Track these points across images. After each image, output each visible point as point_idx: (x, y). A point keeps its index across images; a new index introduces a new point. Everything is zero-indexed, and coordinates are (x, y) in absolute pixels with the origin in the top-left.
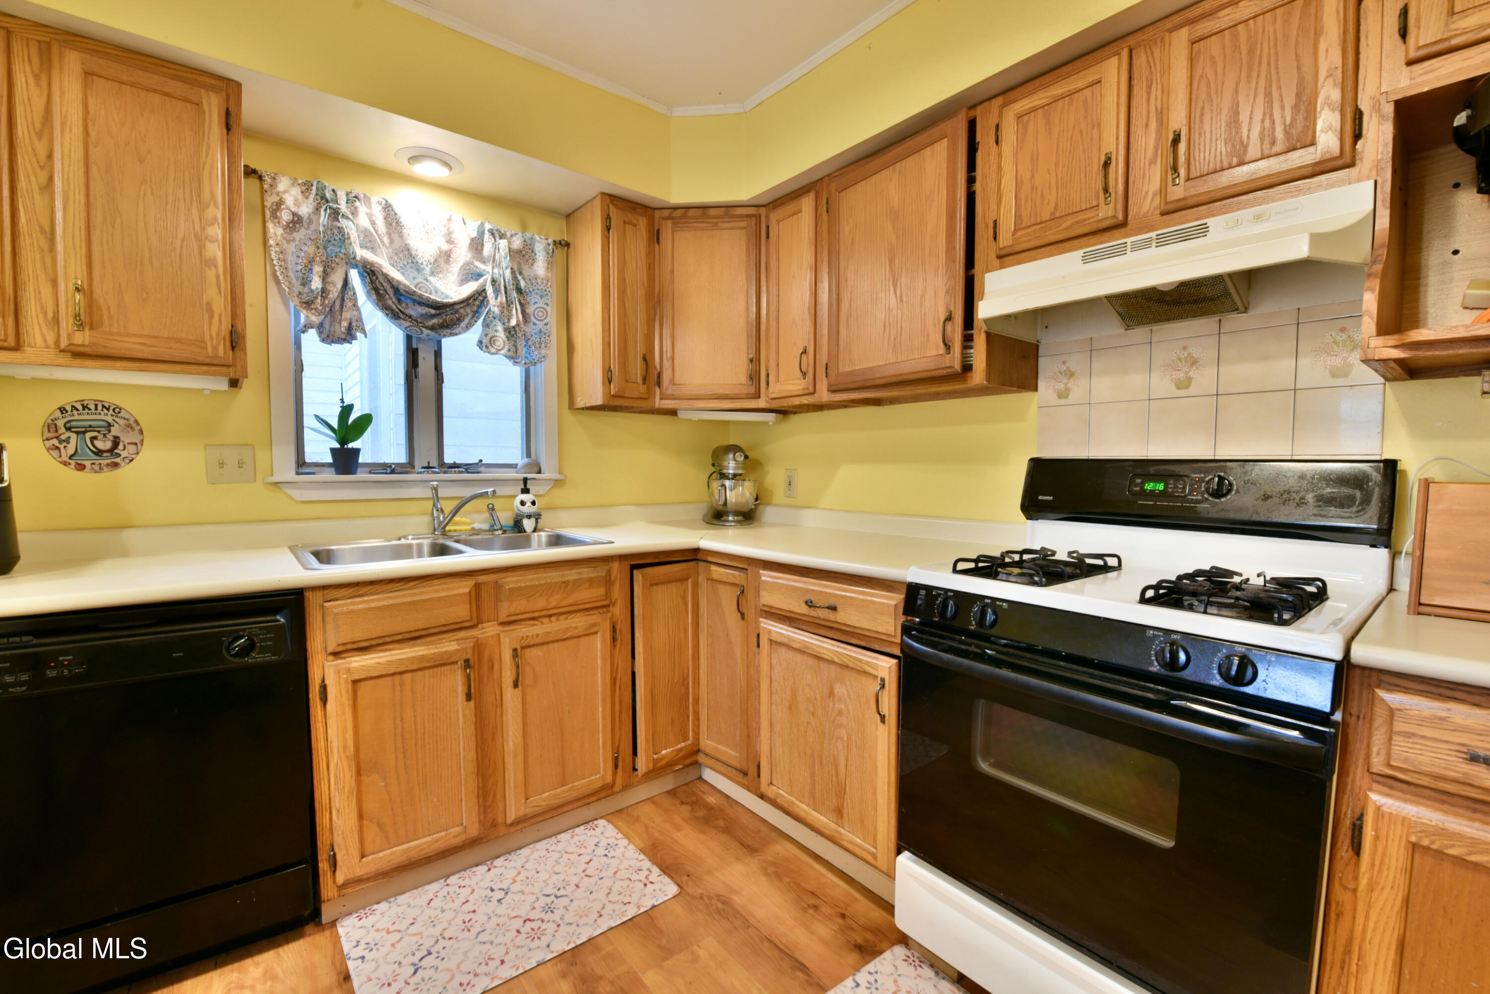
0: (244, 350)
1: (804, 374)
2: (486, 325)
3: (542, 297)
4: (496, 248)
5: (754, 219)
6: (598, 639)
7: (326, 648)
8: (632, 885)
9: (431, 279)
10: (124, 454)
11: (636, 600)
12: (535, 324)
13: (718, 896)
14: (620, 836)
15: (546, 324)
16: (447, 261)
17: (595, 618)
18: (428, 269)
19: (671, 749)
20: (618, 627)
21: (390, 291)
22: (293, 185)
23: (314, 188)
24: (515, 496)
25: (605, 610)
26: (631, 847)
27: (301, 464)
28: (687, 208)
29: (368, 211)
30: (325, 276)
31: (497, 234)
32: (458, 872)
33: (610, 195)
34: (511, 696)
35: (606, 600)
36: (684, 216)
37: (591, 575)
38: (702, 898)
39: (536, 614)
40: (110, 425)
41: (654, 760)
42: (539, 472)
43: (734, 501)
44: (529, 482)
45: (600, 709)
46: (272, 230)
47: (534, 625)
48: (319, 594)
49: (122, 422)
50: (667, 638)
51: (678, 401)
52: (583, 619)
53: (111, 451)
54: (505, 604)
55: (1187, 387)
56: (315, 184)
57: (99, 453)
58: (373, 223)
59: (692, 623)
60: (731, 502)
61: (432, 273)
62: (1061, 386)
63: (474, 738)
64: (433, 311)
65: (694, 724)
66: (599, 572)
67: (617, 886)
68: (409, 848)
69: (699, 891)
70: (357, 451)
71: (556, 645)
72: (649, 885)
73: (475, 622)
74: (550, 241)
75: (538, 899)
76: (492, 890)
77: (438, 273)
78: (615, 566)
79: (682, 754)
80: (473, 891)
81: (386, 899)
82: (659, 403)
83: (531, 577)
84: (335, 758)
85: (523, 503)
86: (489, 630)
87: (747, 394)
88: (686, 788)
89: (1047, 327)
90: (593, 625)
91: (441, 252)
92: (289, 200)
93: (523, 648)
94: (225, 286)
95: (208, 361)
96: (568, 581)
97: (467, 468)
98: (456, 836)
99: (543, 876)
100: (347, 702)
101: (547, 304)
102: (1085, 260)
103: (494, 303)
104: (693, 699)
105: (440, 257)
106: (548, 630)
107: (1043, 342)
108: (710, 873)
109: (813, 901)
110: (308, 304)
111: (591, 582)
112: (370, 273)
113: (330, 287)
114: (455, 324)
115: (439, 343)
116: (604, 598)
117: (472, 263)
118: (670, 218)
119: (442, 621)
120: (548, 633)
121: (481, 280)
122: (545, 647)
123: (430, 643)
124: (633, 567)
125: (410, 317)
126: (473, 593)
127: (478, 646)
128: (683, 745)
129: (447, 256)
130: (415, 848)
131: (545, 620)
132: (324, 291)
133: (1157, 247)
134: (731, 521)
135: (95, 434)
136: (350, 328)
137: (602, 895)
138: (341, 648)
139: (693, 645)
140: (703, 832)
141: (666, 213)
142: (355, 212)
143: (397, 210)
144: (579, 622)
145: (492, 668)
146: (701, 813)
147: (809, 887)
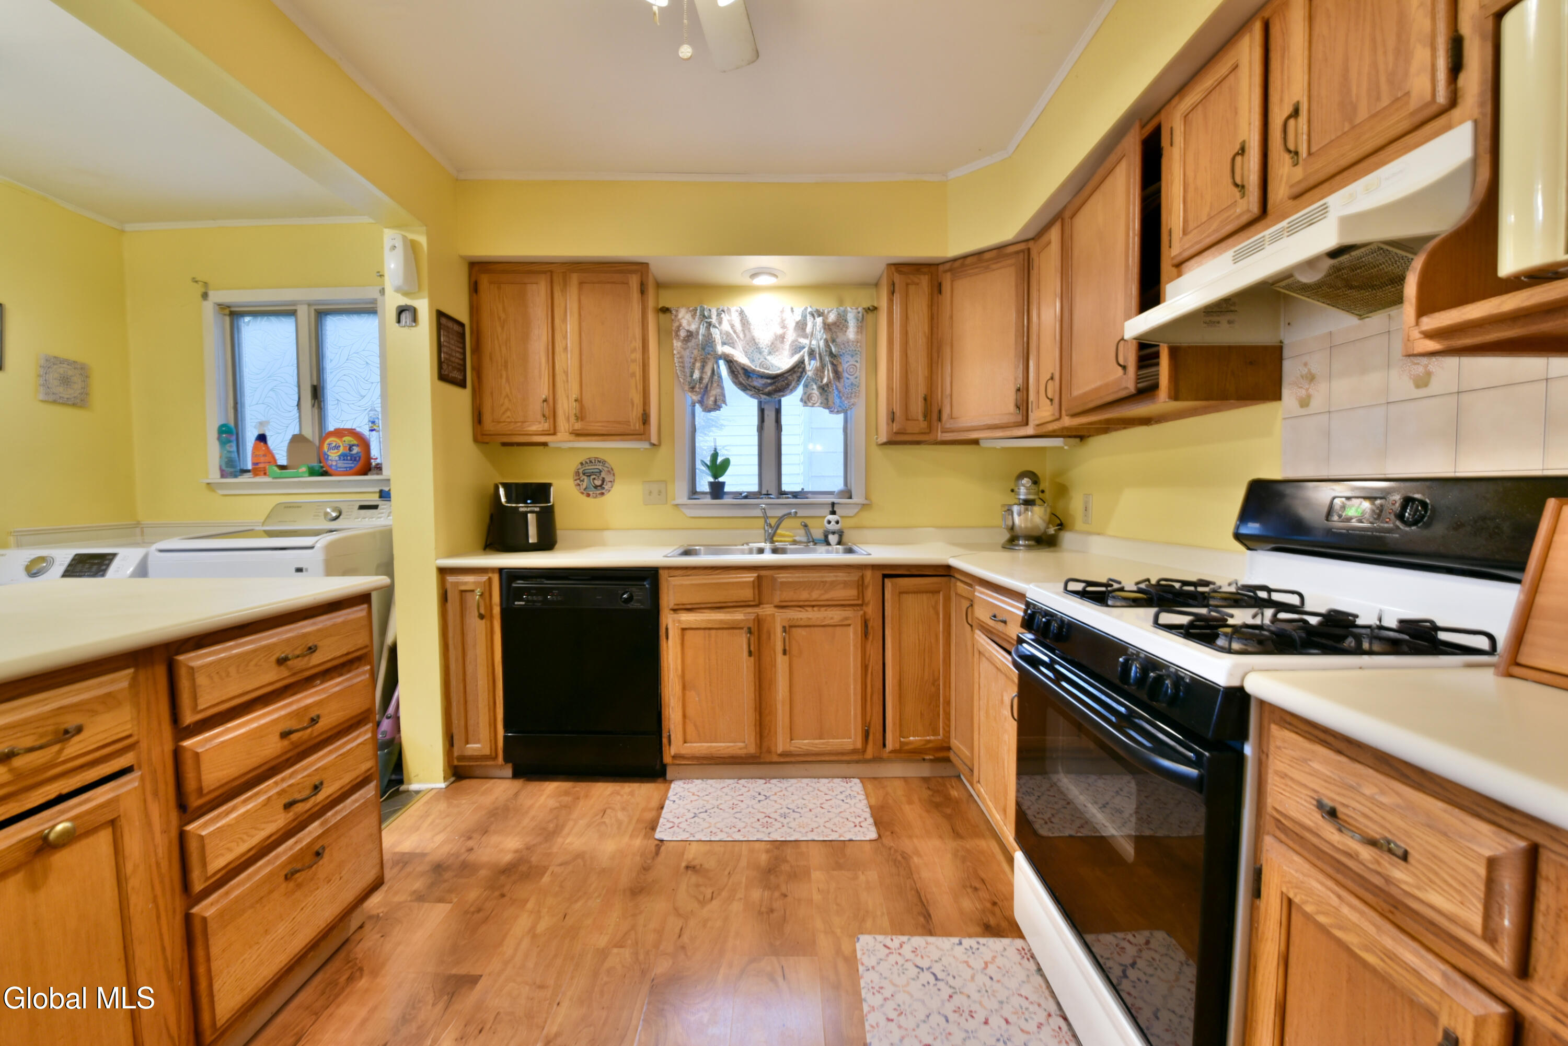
0: (649, 424)
1: (1051, 400)
2: (806, 386)
3: (852, 356)
4: (814, 325)
5: (1022, 254)
6: (851, 629)
7: (668, 606)
8: (846, 822)
9: (769, 358)
10: (606, 487)
11: (886, 604)
12: (848, 379)
13: (903, 852)
14: (863, 792)
15: (856, 378)
16: (782, 342)
17: (849, 613)
18: (766, 351)
19: (919, 738)
20: (870, 625)
21: (741, 372)
22: (687, 312)
23: (698, 311)
24: (825, 517)
25: (858, 608)
26: (865, 802)
27: (693, 493)
28: (965, 257)
29: (729, 318)
30: (703, 368)
31: (815, 315)
32: (747, 778)
33: (894, 265)
34: (781, 661)
35: (858, 599)
36: (963, 265)
37: (845, 579)
38: (890, 849)
39: (801, 603)
40: (601, 472)
41: (900, 742)
42: (851, 498)
43: (1023, 525)
44: (836, 506)
45: (852, 687)
46: (675, 345)
47: (800, 611)
48: (666, 572)
49: (606, 469)
50: (917, 641)
51: (955, 434)
52: (839, 612)
53: (601, 486)
54: (778, 592)
55: (1426, 385)
56: (699, 309)
57: (596, 487)
58: (732, 326)
59: (943, 632)
60: (1020, 527)
61: (770, 353)
62: (1303, 393)
63: (753, 684)
64: (769, 381)
65: (944, 723)
66: (854, 576)
67: (836, 820)
68: (711, 746)
69: (892, 844)
70: (723, 484)
71: (816, 629)
72: (858, 827)
73: (756, 603)
74: (860, 309)
75: (782, 808)
76: (760, 794)
77: (775, 352)
78: (868, 574)
79: (930, 745)
80: (749, 791)
81: (702, 779)
82: (941, 436)
83: (797, 575)
84: (671, 676)
85: (829, 522)
86: (767, 610)
87: (1014, 423)
88: (940, 780)
89: (1289, 324)
90: (846, 619)
91: (776, 337)
92: (684, 323)
93: (791, 627)
94: (640, 387)
95: (631, 432)
96: (826, 582)
97: (795, 495)
98: (740, 749)
99: (794, 797)
100: (678, 642)
101: (857, 362)
102: (1236, 260)
103: (811, 366)
104: (944, 700)
105: (776, 340)
106: (810, 616)
107: (1286, 342)
108: (910, 837)
109: (977, 884)
110: (692, 389)
111: (846, 584)
112: (730, 362)
113: (704, 376)
114: (785, 388)
115: (780, 402)
116: (856, 598)
117: (797, 340)
118: (950, 270)
119: (735, 599)
120: (810, 619)
121: (801, 353)
122: (808, 629)
123: (728, 612)
124: (885, 576)
125: (754, 387)
126: (756, 583)
127: (759, 621)
128: (932, 738)
129: (782, 338)
130: (715, 747)
131: (809, 609)
132: (701, 379)
133: (1288, 236)
134: (1022, 546)
135: (594, 477)
136: (715, 401)
137: (821, 821)
138: (676, 607)
139: (944, 652)
140: (928, 811)
141: (947, 266)
142: (720, 323)
143: (747, 314)
144: (836, 615)
145: (769, 637)
146: (938, 799)
147: (983, 875)
